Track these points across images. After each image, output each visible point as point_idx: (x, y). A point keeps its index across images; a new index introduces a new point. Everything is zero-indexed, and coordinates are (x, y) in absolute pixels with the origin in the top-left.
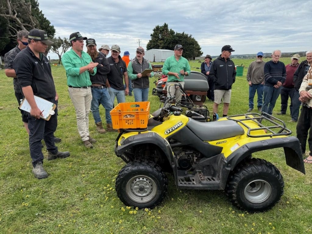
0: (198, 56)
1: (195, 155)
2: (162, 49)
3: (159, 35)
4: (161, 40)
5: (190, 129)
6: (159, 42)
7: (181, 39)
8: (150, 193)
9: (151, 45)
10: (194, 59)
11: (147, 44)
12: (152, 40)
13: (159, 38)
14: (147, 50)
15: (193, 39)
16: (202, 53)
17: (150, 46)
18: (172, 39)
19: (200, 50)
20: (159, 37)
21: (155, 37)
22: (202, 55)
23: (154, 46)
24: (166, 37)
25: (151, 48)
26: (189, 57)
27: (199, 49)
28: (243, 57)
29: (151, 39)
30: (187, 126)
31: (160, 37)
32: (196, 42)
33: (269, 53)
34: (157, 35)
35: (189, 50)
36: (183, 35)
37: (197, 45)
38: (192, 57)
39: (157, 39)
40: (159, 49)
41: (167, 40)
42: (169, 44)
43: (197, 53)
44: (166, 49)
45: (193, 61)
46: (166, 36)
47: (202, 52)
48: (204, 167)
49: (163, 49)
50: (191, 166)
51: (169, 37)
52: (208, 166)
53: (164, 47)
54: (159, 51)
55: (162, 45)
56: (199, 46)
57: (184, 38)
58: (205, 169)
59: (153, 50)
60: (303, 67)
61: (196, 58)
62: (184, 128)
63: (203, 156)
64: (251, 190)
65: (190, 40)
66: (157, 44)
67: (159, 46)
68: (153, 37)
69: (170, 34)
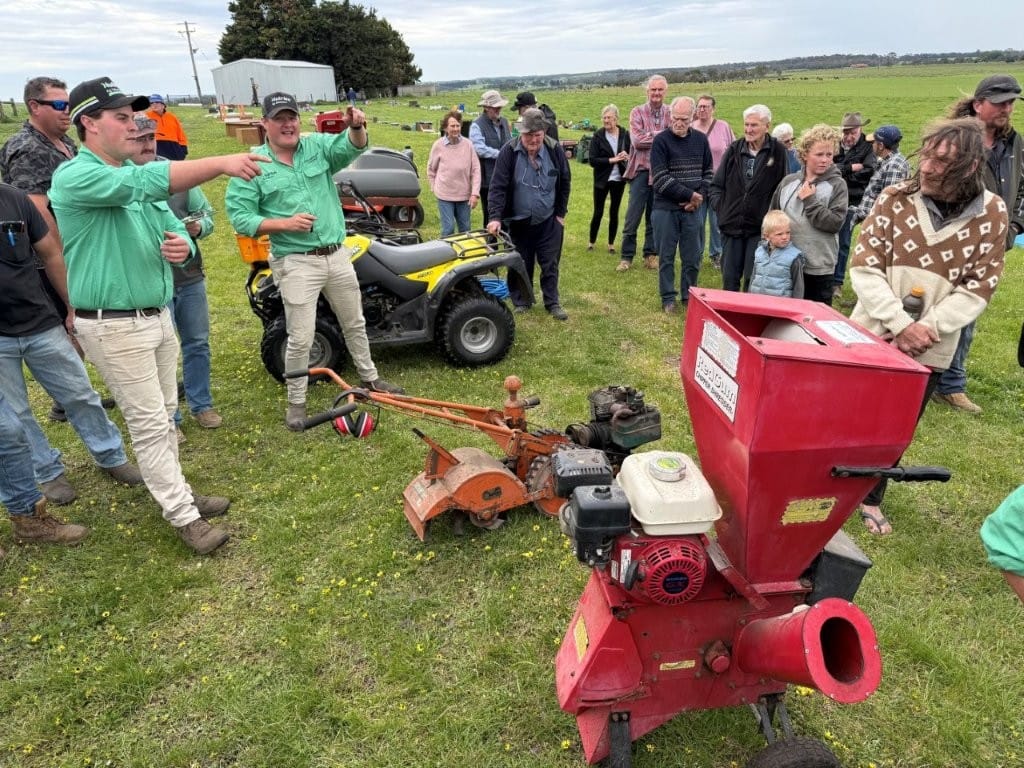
0: (407, 82)
1: (387, 301)
2: (276, 57)
3: (262, 7)
4: (271, 25)
5: (379, 261)
6: (262, 35)
7: (340, 25)
8: (322, 358)
9: (234, 45)
10: (395, 93)
11: (221, 38)
12: (239, 24)
13: (263, 19)
14: (223, 62)
15: (384, 24)
16: (420, 73)
17: (231, 49)
18: (310, 25)
19: (412, 63)
20: (261, 14)
21: (247, 14)
22: (420, 79)
23: (249, 49)
24: (286, 16)
25: (238, 57)
26: (377, 86)
27: (408, 58)
29: (232, 23)
30: (368, 252)
31: (265, 16)
32: (395, 34)
33: (626, 71)
34: (252, 7)
35: (375, 62)
36: (346, 11)
37: (401, 44)
38: (386, 86)
39: (254, 23)
40: (268, 58)
41: (294, 26)
42: (304, 39)
43: (402, 72)
44: (294, 57)
45: (392, 101)
46: (286, 12)
47: (417, 70)
48: (403, 317)
49: (283, 59)
50: (381, 317)
51: (299, 15)
52: (410, 314)
53: (285, 50)
54: (268, 66)
55: (277, 43)
56: (407, 48)
57: (351, 20)
58: (405, 320)
59: (245, 62)
60: (736, 160)
61: (400, 90)
62: (363, 256)
63: (402, 300)
64: (474, 339)
65: (372, 26)
66: (259, 42)
67: (266, 48)
68: (238, 14)
69: (302, 6)
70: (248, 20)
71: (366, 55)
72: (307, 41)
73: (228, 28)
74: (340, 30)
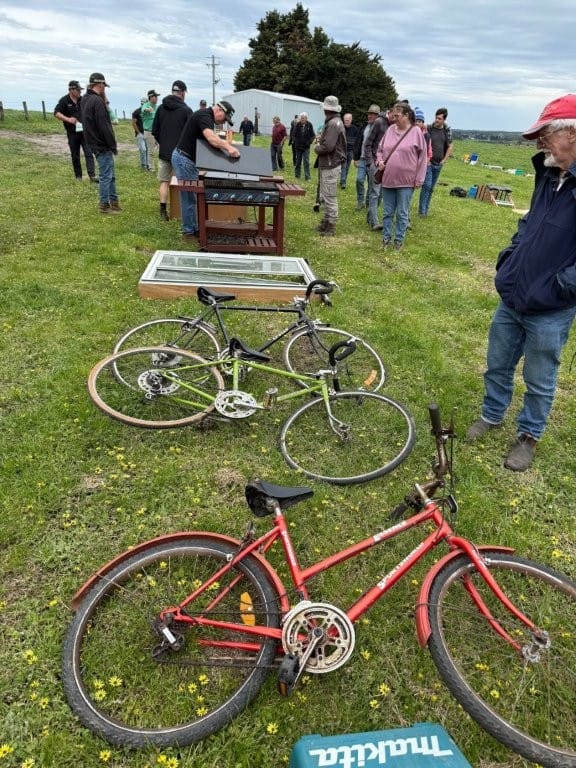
2: (281, 92)
3: (278, 44)
4: (283, 61)
6: (274, 70)
7: (345, 66)
9: (248, 77)
11: (238, 70)
12: (255, 58)
13: (276, 56)
14: (235, 91)
17: (244, 81)
18: (318, 63)
20: (275, 52)
21: (264, 50)
23: (259, 82)
24: (297, 54)
25: (248, 87)
28: (493, 138)
29: (249, 57)
31: (279, 53)
34: (268, 43)
36: (354, 54)
39: (268, 59)
40: (275, 91)
41: (303, 63)
42: (309, 76)
46: (299, 50)
49: (288, 93)
51: (309, 53)
53: (291, 85)
54: (274, 98)
55: (285, 79)
57: (356, 62)
65: (372, 71)
66: (269, 76)
67: (275, 82)
68: (257, 50)
69: (314, 45)
70: (264, 55)
71: (361, 98)
72: (313, 79)
73: (246, 62)
74: (344, 70)
